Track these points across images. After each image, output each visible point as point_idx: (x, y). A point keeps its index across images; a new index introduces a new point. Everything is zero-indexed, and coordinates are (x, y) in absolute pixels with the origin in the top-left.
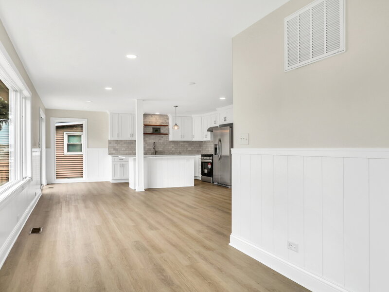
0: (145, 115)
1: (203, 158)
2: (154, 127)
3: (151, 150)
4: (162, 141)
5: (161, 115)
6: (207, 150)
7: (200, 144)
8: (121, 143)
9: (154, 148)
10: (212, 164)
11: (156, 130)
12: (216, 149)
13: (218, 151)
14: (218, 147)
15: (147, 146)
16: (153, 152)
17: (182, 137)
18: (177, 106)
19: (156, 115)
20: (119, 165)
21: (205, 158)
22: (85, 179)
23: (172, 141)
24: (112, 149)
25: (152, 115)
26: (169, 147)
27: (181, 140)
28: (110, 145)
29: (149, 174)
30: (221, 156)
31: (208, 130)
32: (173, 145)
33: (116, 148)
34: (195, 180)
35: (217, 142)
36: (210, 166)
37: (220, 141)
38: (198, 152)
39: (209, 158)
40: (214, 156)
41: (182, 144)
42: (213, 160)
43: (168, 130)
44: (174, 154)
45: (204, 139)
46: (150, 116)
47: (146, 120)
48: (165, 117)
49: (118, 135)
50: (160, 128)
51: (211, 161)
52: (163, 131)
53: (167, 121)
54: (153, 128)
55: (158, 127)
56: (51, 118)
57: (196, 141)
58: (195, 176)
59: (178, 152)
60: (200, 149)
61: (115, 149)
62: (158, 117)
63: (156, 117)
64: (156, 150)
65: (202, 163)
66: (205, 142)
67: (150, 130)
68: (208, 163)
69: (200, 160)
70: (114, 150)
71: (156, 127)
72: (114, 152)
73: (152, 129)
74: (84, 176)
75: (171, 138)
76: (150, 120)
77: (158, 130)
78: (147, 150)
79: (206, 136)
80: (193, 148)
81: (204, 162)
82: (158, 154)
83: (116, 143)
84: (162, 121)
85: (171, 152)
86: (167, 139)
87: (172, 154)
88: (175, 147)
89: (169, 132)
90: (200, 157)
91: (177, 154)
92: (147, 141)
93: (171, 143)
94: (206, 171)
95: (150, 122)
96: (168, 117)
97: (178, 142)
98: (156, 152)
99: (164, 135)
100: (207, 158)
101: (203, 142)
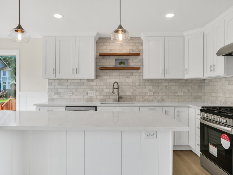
1: (205, 115)
4: (131, 80)
7: (201, 84)
8: (66, 84)
9: (113, 92)
16: (114, 98)
17: (164, 73)
23: (149, 80)
24: (53, 93)
26: (144, 91)
27: (162, 78)
28: (50, 87)
31: (218, 54)
32: (150, 87)
33: (59, 91)
41: (167, 84)
43: (142, 61)
44: (152, 101)
45: (208, 75)
46: (111, 41)
48: (137, 41)
49: (55, 71)
50: (127, 60)
52: (132, 63)
53: (140, 47)
54: (116, 59)
55: (125, 58)
59: (159, 97)
60: (200, 94)
61: (57, 93)
64: (121, 94)
65: (203, 127)
66: (210, 80)
68: (222, 132)
70: (55, 94)
71: (120, 58)
72: (55, 97)
73: (114, 61)
76: (111, 48)
77: (123, 63)
78: (107, 95)
79: (213, 68)
80: (186, 91)
81: (208, 127)
82: (124, 101)
83: (59, 85)
84: (131, 48)
85: (147, 97)
86: (141, 77)
87: (149, 102)
88: (154, 90)
89: (143, 65)
90: (199, 112)
91: (158, 102)
92: (107, 81)
93: (148, 84)
94: (213, 150)
95: (111, 50)
96: (142, 40)
97: (160, 81)
98: (119, 98)
99: (135, 71)
100: (218, 118)
101: (206, 81)
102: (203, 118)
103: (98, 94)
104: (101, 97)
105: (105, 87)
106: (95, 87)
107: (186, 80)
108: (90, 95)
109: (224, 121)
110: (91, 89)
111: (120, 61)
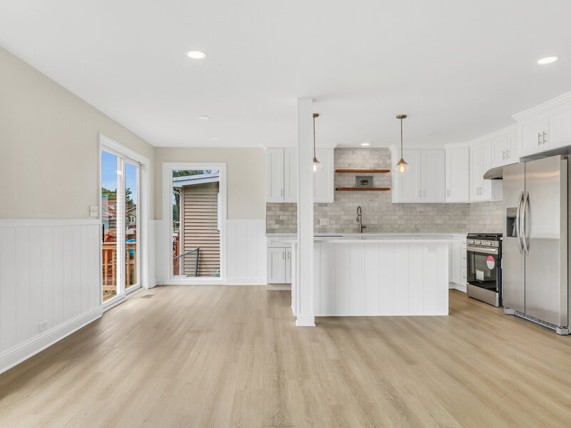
0: (339, 151)
1: (472, 241)
2: (359, 174)
3: (352, 224)
4: (376, 204)
5: (373, 150)
6: (481, 222)
7: (465, 209)
8: (290, 209)
9: (358, 220)
10: (498, 259)
11: (364, 182)
12: (511, 220)
13: (520, 225)
14: (520, 215)
15: (345, 215)
16: (356, 227)
17: (420, 196)
18: (404, 117)
19: (365, 149)
20: (281, 255)
21: (478, 242)
22: (222, 280)
23: (399, 204)
24: (274, 222)
25: (354, 150)
26: (393, 218)
27: (419, 201)
28: (271, 213)
29: (333, 281)
30: (527, 239)
32: (401, 213)
33: (281, 218)
34: (453, 291)
35: (515, 203)
36: (491, 264)
37: (525, 199)
38: (459, 228)
39: (489, 243)
40: (504, 238)
41: (422, 209)
42: (500, 248)
43: (390, 180)
44: (403, 231)
45: (474, 198)
46: (351, 152)
47: (341, 161)
48: (384, 152)
49: (283, 193)
50: (372, 177)
51: (495, 251)
52: (378, 181)
53: (388, 162)
54: (356, 177)
55: (367, 174)
56: (164, 164)
57: (454, 204)
58: (451, 283)
59: (413, 227)
60: (464, 222)
61: (279, 222)
62: (367, 154)
63: (363, 153)
64: (364, 223)
65: (470, 254)
66: (477, 204)
67: (351, 181)
68: (487, 255)
69: (465, 246)
70: (276, 223)
71: (363, 174)
72: (277, 226)
73: (354, 178)
74: (221, 273)
75: (397, 196)
76: (350, 162)
77: (367, 181)
78: (345, 224)
79: (480, 191)
80: (448, 218)
81: (475, 253)
82: (368, 232)
83: (281, 210)
84: (376, 162)
85: (397, 226)
86: (388, 201)
87: (399, 232)
88: (405, 217)
89: (391, 185)
90: (465, 240)
91: (411, 232)
92: (346, 205)
93: (397, 208)
94: (480, 275)
95: (350, 165)
96: (390, 152)
97: (413, 205)
98: (362, 228)
99: (381, 192)
100: (484, 242)
101: (472, 206)
102: (470, 245)
103: (333, 222)
104: (338, 226)
105: (343, 213)
106: (329, 214)
107: (446, 204)
108: (324, 224)
109: (490, 243)
110: (325, 216)
111: (362, 179)
